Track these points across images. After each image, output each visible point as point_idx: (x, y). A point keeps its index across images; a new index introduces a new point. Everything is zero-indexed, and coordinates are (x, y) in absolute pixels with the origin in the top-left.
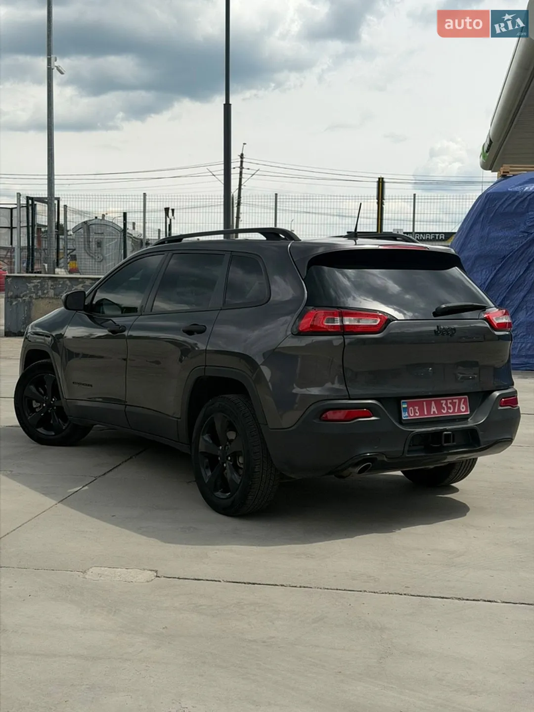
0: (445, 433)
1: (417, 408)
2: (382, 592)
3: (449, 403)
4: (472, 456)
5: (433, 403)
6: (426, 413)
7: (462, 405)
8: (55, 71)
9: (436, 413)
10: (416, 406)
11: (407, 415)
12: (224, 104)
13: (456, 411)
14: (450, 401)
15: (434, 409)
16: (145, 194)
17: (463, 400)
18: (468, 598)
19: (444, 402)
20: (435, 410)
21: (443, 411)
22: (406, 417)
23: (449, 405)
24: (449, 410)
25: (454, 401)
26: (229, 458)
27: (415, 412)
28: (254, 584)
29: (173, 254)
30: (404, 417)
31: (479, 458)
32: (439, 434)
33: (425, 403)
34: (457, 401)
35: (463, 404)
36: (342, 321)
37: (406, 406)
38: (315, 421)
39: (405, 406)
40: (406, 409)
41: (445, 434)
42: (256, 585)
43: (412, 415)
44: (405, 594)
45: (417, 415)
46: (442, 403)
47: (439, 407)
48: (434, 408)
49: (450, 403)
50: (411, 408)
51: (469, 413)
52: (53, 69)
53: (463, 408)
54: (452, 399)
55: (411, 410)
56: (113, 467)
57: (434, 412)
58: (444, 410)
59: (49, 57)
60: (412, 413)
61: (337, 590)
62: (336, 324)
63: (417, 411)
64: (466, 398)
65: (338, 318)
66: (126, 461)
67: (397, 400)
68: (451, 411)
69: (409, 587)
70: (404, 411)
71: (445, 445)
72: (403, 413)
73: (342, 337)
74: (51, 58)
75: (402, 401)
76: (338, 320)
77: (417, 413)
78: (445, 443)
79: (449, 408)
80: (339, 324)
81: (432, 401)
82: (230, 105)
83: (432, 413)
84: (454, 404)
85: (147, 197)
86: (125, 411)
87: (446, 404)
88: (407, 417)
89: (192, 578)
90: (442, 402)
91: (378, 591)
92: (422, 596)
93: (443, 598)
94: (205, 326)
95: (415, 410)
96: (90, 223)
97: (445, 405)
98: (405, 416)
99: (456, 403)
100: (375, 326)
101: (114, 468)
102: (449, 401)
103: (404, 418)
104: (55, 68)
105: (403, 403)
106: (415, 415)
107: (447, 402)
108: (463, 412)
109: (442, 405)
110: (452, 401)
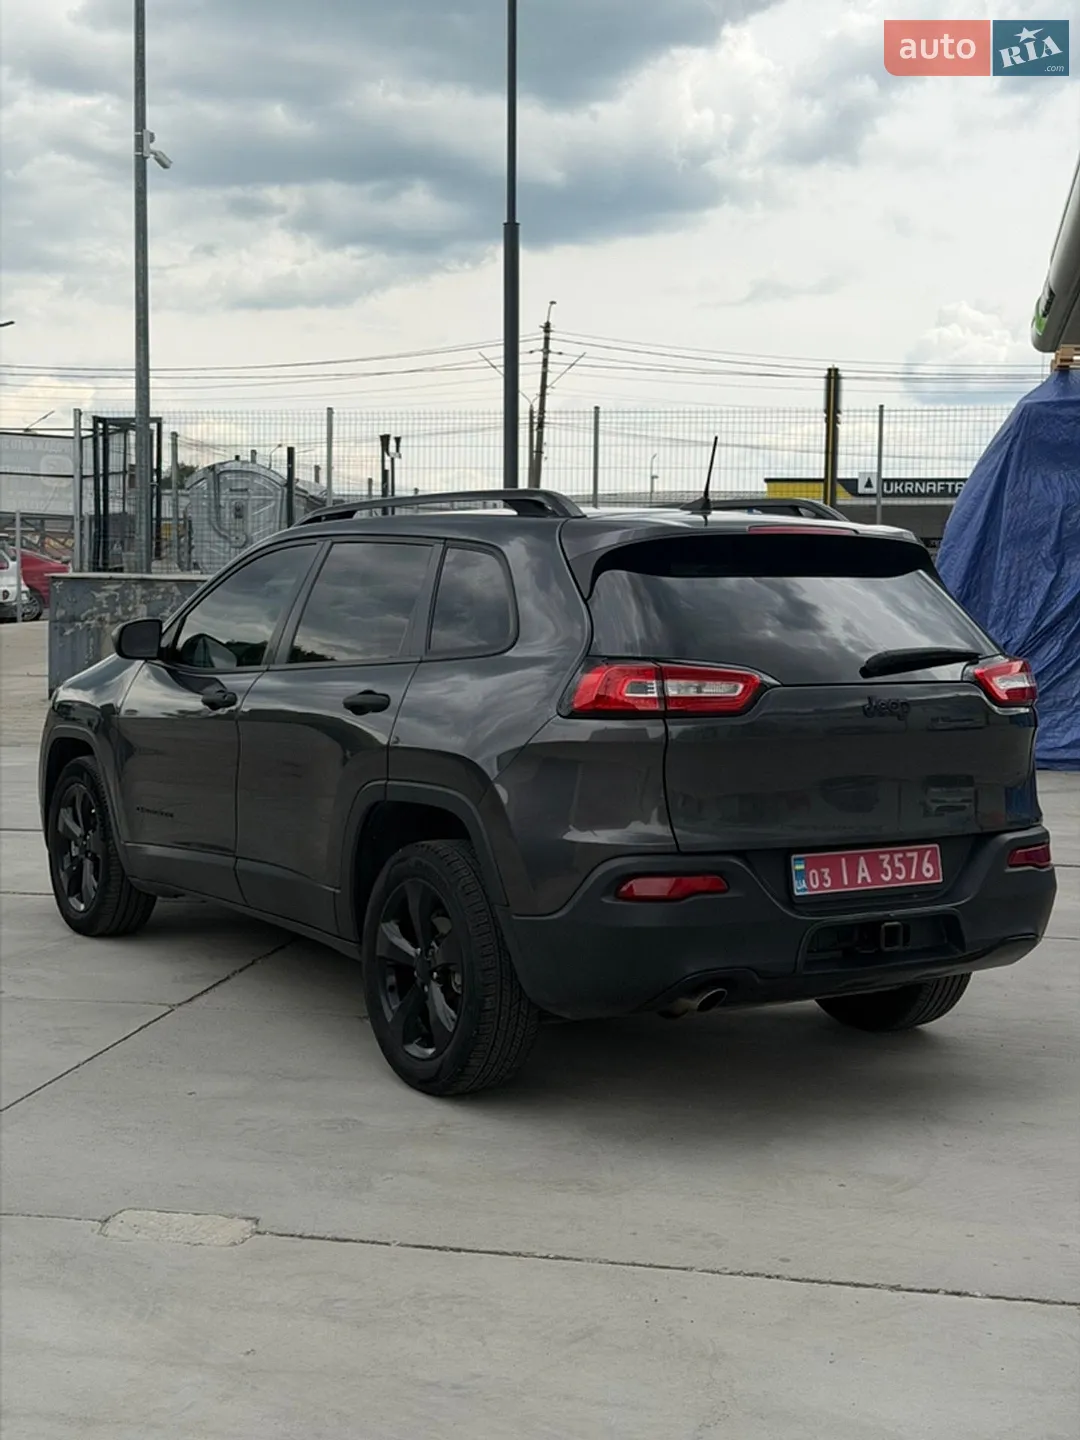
0: (887, 924)
1: (826, 871)
2: (728, 1271)
3: (896, 860)
4: (953, 970)
5: (862, 858)
6: (846, 883)
7: (926, 865)
8: (151, 162)
9: (869, 880)
10: (825, 867)
11: (804, 885)
12: (505, 224)
13: (913, 877)
14: (901, 855)
15: (863, 873)
16: (330, 410)
17: (928, 853)
18: (912, 1286)
19: (887, 857)
20: (866, 874)
21: (883, 876)
22: (801, 890)
23: (898, 864)
24: (897, 876)
25: (909, 855)
26: (435, 974)
27: (822, 880)
28: (459, 1250)
29: (333, 543)
30: (798, 891)
31: (974, 973)
32: (872, 927)
33: (843, 860)
34: (915, 854)
35: (928, 862)
36: (662, 689)
37: (802, 867)
38: (606, 900)
39: (800, 867)
40: (803, 874)
41: (886, 927)
42: (463, 1253)
43: (815, 887)
44: (778, 1277)
45: (827, 885)
46: (883, 860)
47: (875, 868)
48: (863, 871)
49: (900, 860)
50: (814, 871)
51: (941, 880)
52: (147, 158)
53: (928, 870)
54: (904, 852)
55: (814, 874)
56: (211, 985)
57: (864, 879)
58: (887, 875)
59: (139, 133)
60: (815, 883)
61: (634, 1265)
62: (650, 695)
63: (826, 876)
64: (935, 848)
65: (654, 682)
66: (241, 971)
67: (784, 855)
68: (901, 877)
69: (788, 1260)
70: (797, 879)
71: (888, 949)
72: (795, 883)
73: (661, 721)
74: (142, 136)
75: (794, 857)
76: (655, 686)
77: (826, 881)
78: (887, 946)
79: (897, 871)
80: (655, 695)
81: (859, 855)
82: (518, 224)
83: (859, 881)
84: (908, 862)
85: (335, 416)
86: (234, 869)
87: (891, 862)
88: (805, 890)
89: (329, 1236)
90: (881, 857)
91: (718, 1268)
92: (813, 1281)
93: (857, 1285)
94: (387, 696)
95: (821, 875)
96: (222, 470)
97: (889, 863)
98: (799, 888)
99: (912, 858)
100: (734, 699)
101: (214, 986)
102: (897, 857)
103: (797, 894)
104: (152, 156)
105: (795, 860)
106: (821, 887)
107: (892, 859)
108: (926, 879)
109: (882, 865)
110: (904, 855)
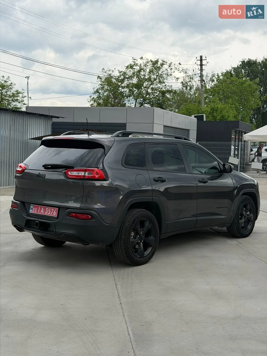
1: (36, 209)
5: (43, 208)
6: (39, 212)
7: (55, 212)
9: (43, 213)
11: (32, 211)
13: (51, 214)
14: (50, 209)
15: (42, 211)
17: (56, 210)
19: (47, 209)
20: (43, 211)
21: (46, 213)
23: (49, 211)
25: (52, 209)
27: (35, 211)
33: (39, 207)
34: (53, 209)
35: (55, 211)
39: (32, 207)
45: (35, 212)
46: (46, 209)
47: (45, 211)
49: (50, 210)
50: (34, 208)
51: (56, 216)
53: (55, 213)
57: (42, 212)
58: (46, 212)
63: (36, 210)
67: (30, 204)
68: (49, 214)
70: (31, 209)
79: (49, 212)
81: (43, 207)
83: (41, 212)
87: (48, 210)
88: (31, 212)
90: (46, 208)
97: (47, 210)
98: (31, 211)
99: (52, 210)
103: (30, 212)
105: (32, 205)
106: (34, 212)
107: (48, 209)
108: (54, 215)
109: (46, 210)
110: (51, 209)
